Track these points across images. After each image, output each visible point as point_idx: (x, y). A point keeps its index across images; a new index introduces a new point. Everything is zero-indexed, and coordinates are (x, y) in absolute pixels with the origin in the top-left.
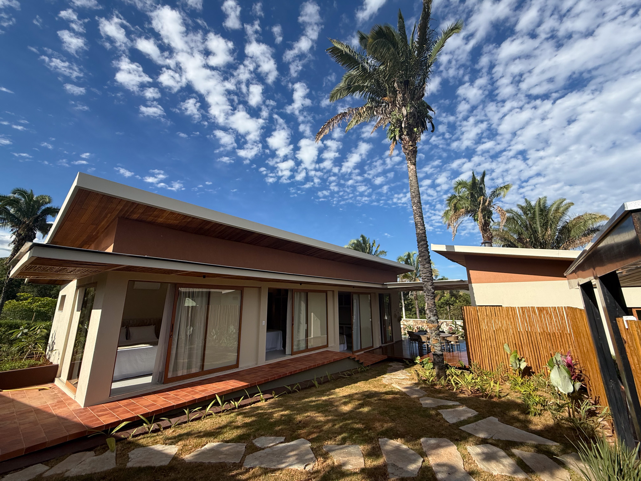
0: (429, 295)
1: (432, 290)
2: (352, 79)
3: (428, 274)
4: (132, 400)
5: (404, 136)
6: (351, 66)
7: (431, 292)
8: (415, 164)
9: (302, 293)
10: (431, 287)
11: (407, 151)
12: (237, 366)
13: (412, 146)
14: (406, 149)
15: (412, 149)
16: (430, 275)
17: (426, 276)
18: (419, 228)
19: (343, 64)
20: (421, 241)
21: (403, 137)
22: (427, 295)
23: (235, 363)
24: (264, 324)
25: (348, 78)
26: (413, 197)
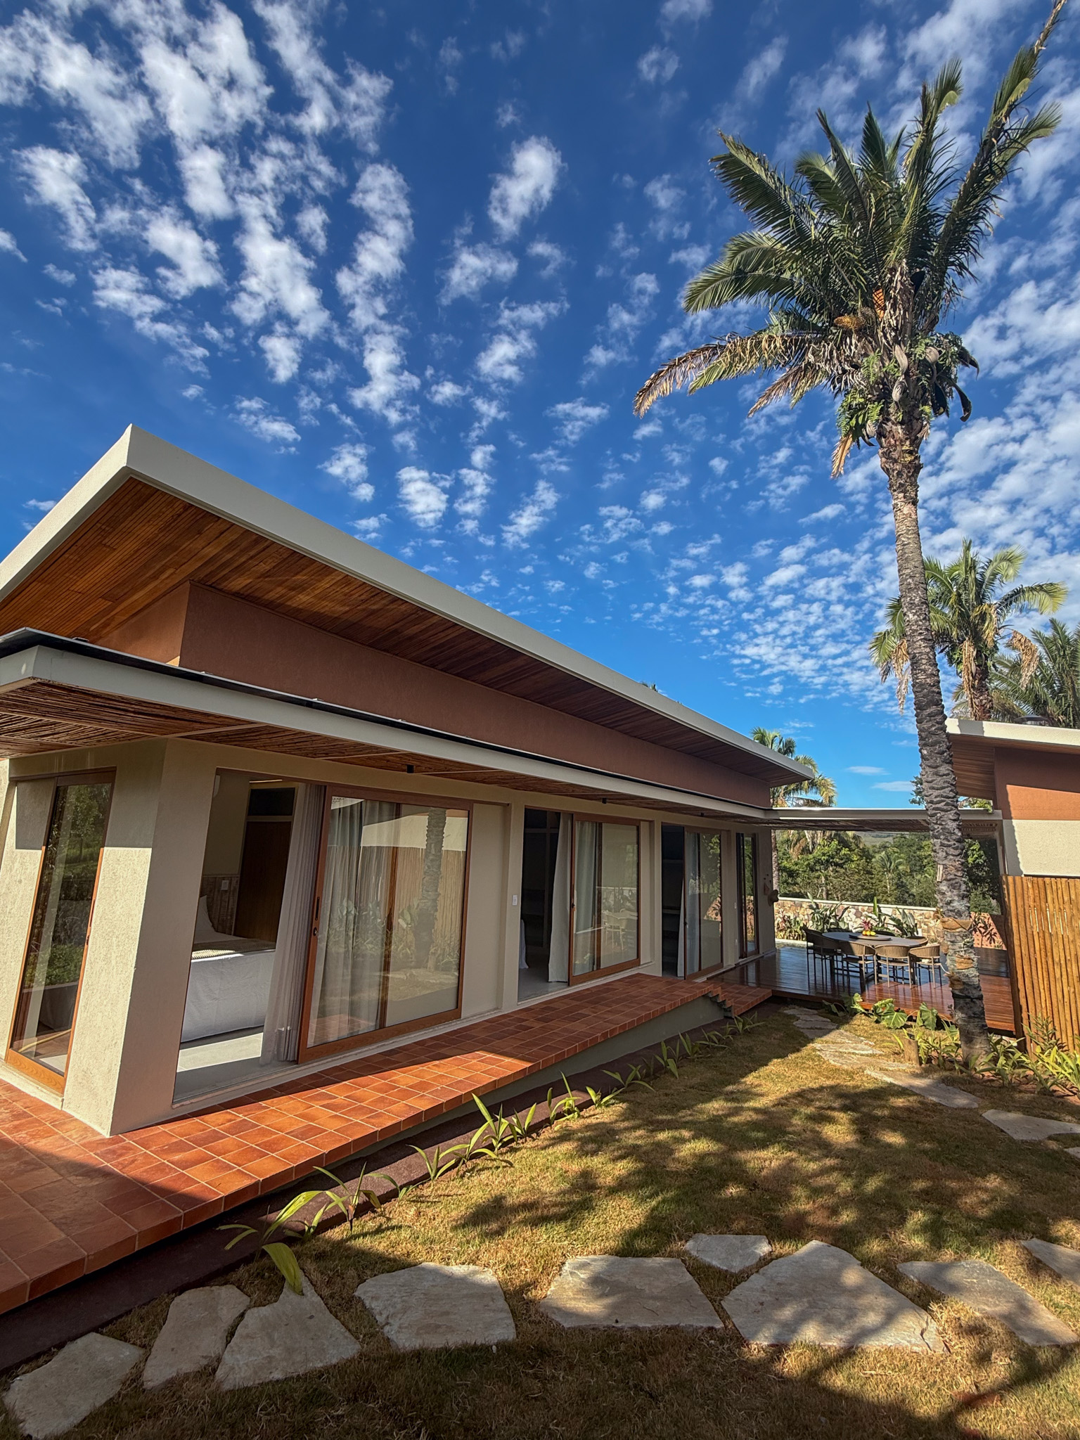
0: (949, 846)
1: (956, 831)
2: (749, 255)
3: (947, 790)
4: (239, 1115)
5: (890, 423)
6: (769, 216)
7: (954, 837)
8: (915, 503)
9: (587, 824)
10: (955, 824)
11: (898, 467)
12: (456, 1013)
13: (910, 453)
14: (895, 461)
15: (910, 462)
16: (952, 794)
17: (942, 796)
18: (925, 671)
19: (748, 208)
20: (929, 705)
21: (888, 426)
22: (942, 845)
23: (450, 1005)
24: (515, 903)
25: (739, 252)
26: (910, 590)
